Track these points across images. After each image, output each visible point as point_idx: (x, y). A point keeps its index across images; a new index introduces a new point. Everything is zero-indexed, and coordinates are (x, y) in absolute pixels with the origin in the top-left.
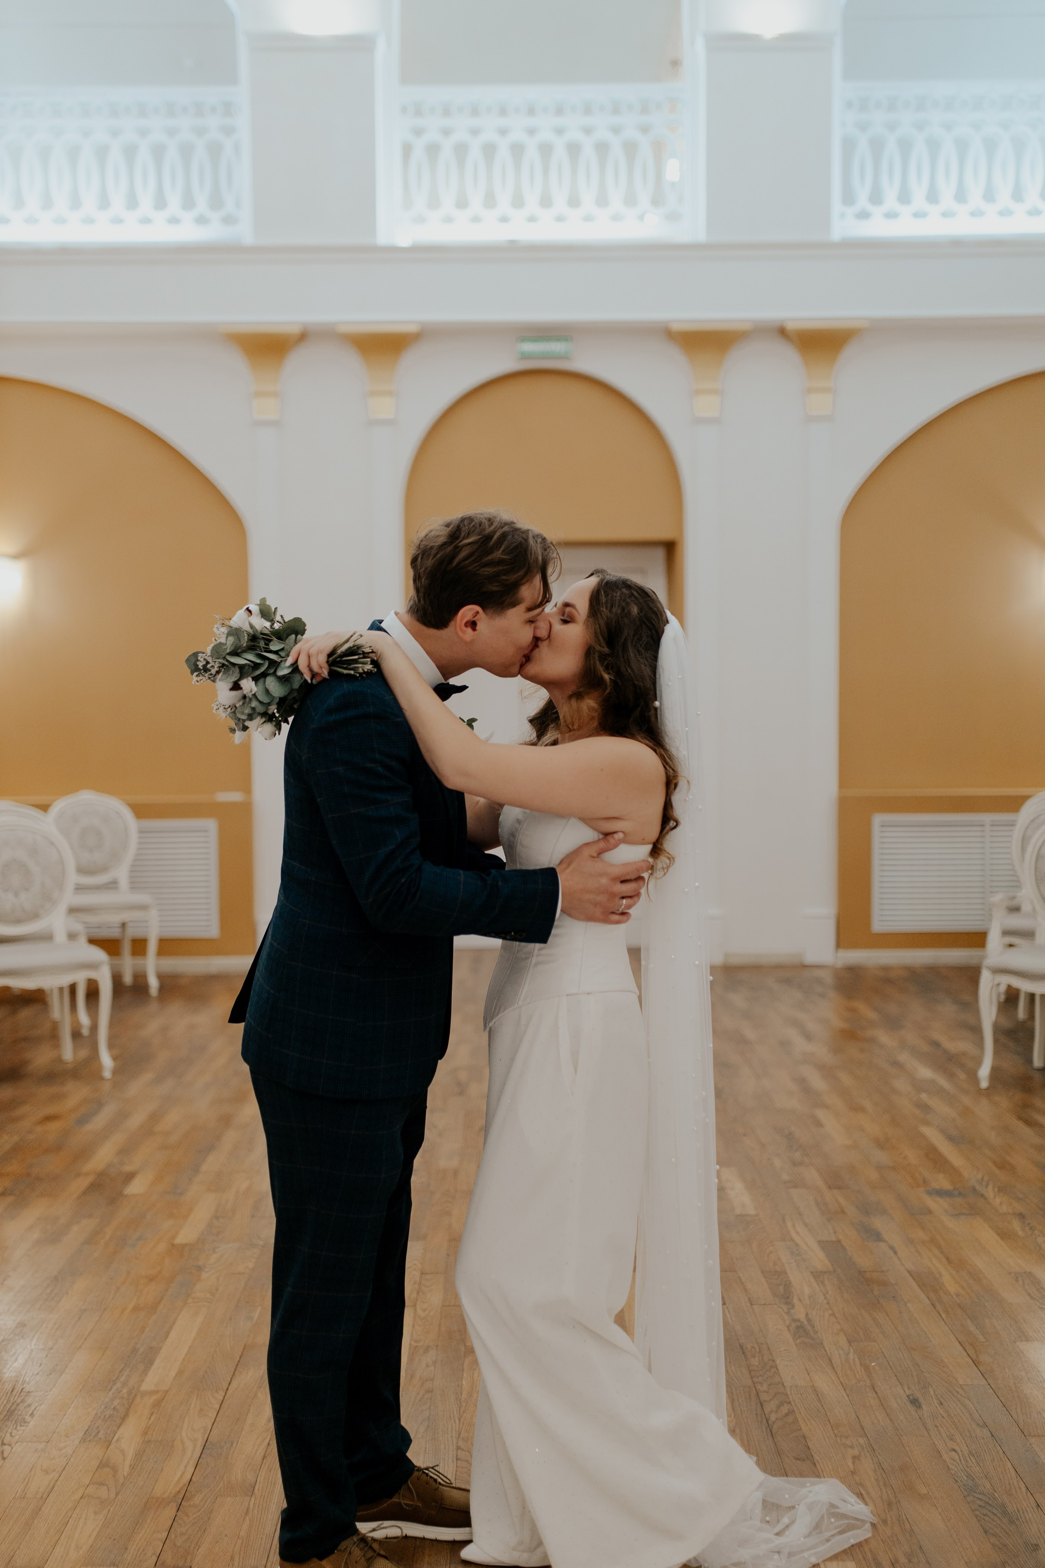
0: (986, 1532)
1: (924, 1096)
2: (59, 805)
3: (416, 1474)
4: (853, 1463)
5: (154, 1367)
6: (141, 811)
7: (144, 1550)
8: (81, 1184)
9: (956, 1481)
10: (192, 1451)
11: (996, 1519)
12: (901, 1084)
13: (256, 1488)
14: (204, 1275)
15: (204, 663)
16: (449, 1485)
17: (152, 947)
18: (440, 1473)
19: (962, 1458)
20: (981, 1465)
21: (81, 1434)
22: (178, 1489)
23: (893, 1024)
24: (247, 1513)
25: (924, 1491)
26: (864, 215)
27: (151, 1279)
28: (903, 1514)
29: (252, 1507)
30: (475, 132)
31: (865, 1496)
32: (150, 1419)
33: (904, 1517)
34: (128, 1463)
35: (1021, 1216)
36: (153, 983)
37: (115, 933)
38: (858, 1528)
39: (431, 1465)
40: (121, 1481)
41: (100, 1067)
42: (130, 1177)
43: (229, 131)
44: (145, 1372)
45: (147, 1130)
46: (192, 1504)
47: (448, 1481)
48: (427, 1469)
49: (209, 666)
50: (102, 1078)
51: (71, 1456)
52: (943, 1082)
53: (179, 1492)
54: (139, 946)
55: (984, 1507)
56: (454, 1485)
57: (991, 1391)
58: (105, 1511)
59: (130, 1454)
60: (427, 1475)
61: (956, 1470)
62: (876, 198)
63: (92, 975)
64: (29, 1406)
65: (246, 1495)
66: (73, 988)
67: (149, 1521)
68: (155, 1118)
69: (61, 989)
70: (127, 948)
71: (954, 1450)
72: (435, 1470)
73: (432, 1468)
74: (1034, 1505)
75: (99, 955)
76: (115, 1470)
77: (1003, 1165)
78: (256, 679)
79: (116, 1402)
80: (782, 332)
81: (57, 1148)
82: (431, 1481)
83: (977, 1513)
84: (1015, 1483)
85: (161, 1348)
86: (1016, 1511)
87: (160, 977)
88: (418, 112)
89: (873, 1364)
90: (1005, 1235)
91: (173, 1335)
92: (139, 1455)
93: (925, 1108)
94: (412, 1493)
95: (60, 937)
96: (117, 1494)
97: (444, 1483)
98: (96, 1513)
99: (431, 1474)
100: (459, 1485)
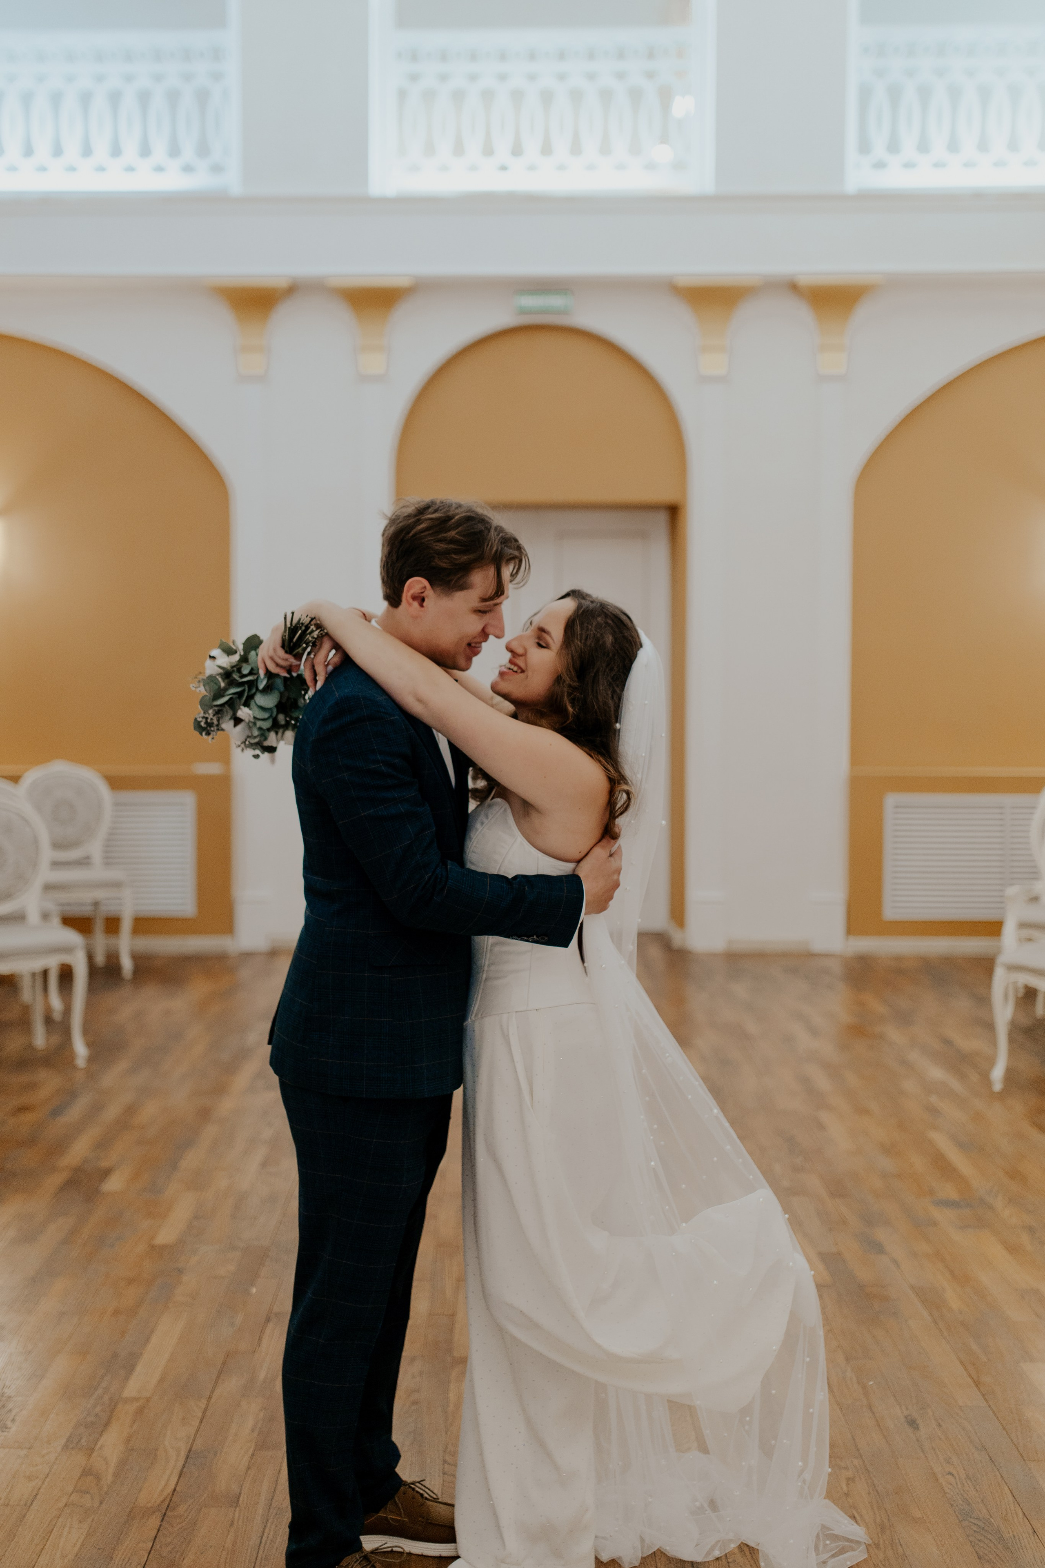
0: (980, 1558)
1: (934, 1099)
2: (32, 776)
3: (402, 1488)
4: (847, 1485)
5: (135, 1373)
6: (116, 783)
7: (129, 1559)
8: (56, 1180)
9: (952, 1505)
10: (176, 1461)
11: (991, 1545)
12: (910, 1085)
13: (241, 1499)
14: (185, 1278)
15: (204, 720)
16: (435, 1500)
17: (126, 926)
18: (427, 1488)
19: (958, 1482)
20: (978, 1489)
21: (63, 1441)
22: (162, 1499)
23: (904, 1019)
24: (232, 1524)
25: (918, 1514)
26: (880, 165)
27: (130, 1281)
28: (896, 1538)
29: (236, 1518)
30: (473, 78)
31: (858, 1518)
32: (132, 1427)
33: (897, 1541)
34: (111, 1471)
35: (1031, 1230)
36: (127, 964)
37: (86, 910)
38: (853, 1550)
39: (418, 1480)
40: (105, 1488)
41: (72, 1055)
42: (106, 1173)
43: (217, 76)
44: (127, 1378)
45: (123, 1123)
46: (176, 1514)
47: (435, 1497)
48: (413, 1484)
49: (209, 720)
50: (74, 1067)
51: (54, 1463)
52: (955, 1084)
53: (162, 1502)
54: (112, 925)
55: (979, 1532)
56: (440, 1500)
57: (991, 1413)
58: (89, 1521)
59: (113, 1461)
60: (413, 1489)
61: (952, 1494)
62: (893, 147)
63: (66, 959)
64: (10, 1411)
65: (231, 1506)
66: (45, 973)
67: (133, 1530)
68: (131, 1110)
69: (34, 975)
70: (99, 927)
71: (950, 1473)
72: (422, 1485)
73: (419, 1482)
74: (1031, 1531)
75: (72, 937)
76: (98, 1478)
77: (1015, 1175)
78: (247, 704)
79: (98, 1409)
80: (793, 287)
81: (31, 1141)
82: (417, 1495)
83: (971, 1538)
84: (1012, 1508)
85: (141, 1353)
86: (1012, 1537)
87: (136, 958)
88: (414, 57)
89: (871, 1383)
90: (1012, 1249)
91: (154, 1339)
92: (122, 1464)
93: (934, 1111)
94: (400, 1510)
95: (34, 917)
96: (101, 1503)
97: (431, 1498)
98: (80, 1522)
99: (417, 1489)
100: (445, 1500)
